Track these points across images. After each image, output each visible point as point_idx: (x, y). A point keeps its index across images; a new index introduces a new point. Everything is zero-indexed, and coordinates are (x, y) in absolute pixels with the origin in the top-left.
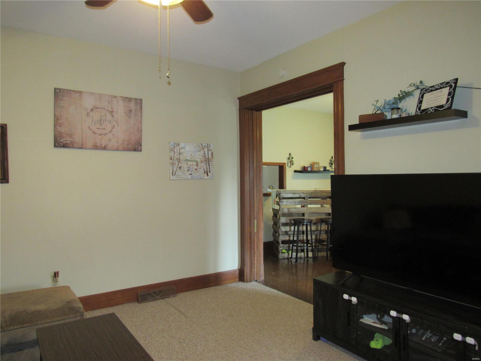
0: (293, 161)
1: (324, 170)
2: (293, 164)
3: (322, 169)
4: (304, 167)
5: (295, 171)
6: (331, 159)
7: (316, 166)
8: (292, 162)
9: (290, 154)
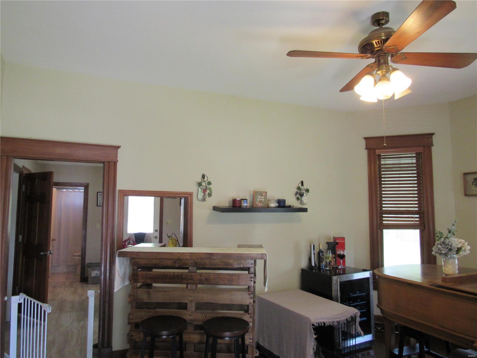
0: (210, 189)
1: (279, 207)
2: (210, 195)
3: (273, 205)
4: (234, 201)
5: (215, 208)
6: (300, 185)
7: (259, 198)
8: (208, 191)
9: (203, 176)
